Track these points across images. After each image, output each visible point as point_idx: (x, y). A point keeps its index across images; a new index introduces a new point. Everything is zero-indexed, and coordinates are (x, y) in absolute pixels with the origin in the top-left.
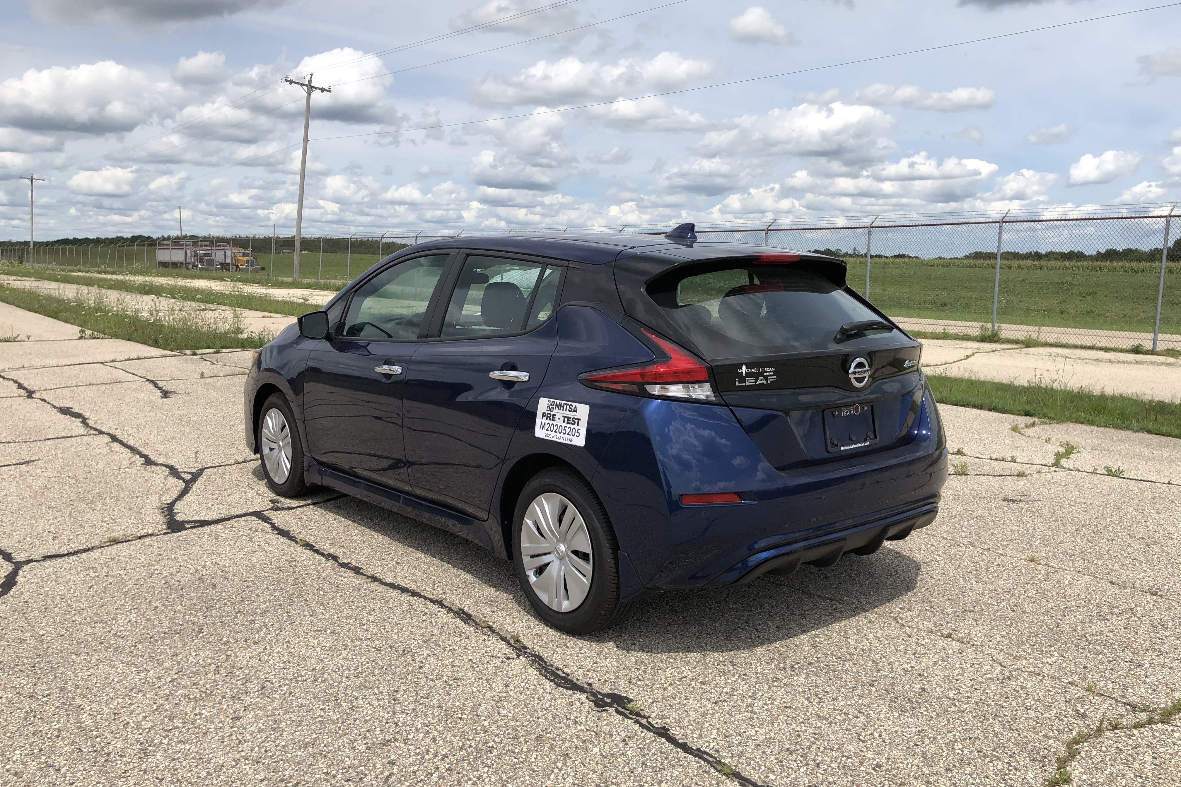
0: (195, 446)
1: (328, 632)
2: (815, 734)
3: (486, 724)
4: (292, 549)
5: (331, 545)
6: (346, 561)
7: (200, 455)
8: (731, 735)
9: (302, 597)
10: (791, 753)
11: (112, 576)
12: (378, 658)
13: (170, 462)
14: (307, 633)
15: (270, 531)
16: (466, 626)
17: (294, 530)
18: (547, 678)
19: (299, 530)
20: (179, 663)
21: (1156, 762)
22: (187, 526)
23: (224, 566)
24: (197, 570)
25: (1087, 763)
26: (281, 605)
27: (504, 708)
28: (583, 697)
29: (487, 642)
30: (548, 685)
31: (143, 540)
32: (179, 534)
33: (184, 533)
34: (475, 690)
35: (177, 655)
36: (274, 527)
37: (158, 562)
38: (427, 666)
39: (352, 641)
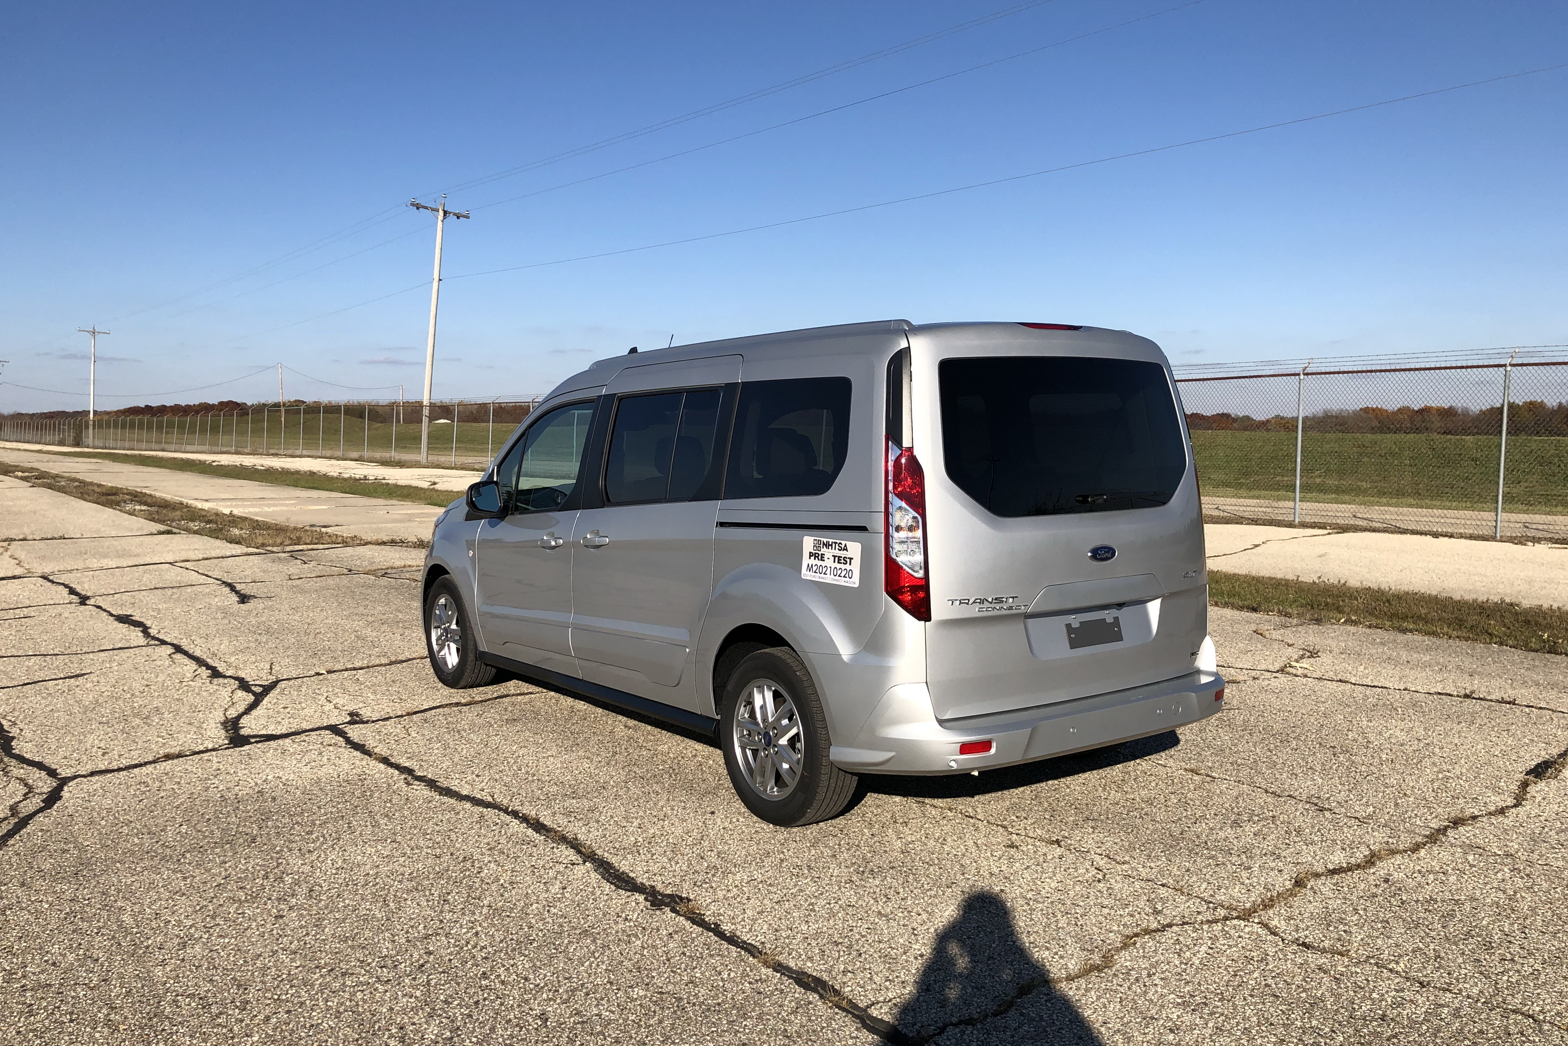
0: (271, 656)
1: (389, 840)
2: (869, 929)
3: (533, 921)
4: (364, 763)
5: (408, 758)
6: (422, 774)
7: (276, 668)
8: (782, 930)
9: (367, 809)
10: (837, 945)
11: (164, 790)
12: (436, 864)
13: (241, 674)
14: (366, 843)
15: (344, 745)
16: (536, 835)
17: (370, 743)
18: (608, 881)
19: (375, 744)
20: (226, 870)
21: (1211, 951)
22: (253, 740)
23: (287, 780)
24: (256, 784)
25: (1138, 952)
26: (343, 817)
27: (555, 907)
28: (641, 898)
29: (555, 850)
30: (607, 887)
31: (202, 755)
32: (242, 749)
33: (247, 747)
34: (530, 892)
35: (226, 863)
36: (348, 741)
37: (215, 776)
38: (486, 871)
39: (412, 849)
